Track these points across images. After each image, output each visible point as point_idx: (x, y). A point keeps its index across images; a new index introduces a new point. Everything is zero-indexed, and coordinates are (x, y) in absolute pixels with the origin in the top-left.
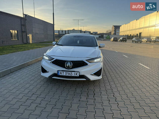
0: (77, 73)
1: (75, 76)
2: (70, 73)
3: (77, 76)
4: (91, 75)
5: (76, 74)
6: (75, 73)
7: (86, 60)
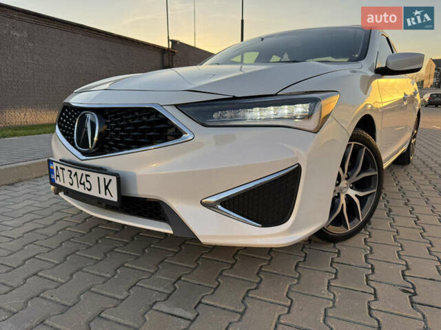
0: (108, 178)
1: (102, 196)
2: (84, 179)
3: (108, 197)
4: (204, 204)
5: (106, 187)
6: (102, 176)
7: (176, 106)
